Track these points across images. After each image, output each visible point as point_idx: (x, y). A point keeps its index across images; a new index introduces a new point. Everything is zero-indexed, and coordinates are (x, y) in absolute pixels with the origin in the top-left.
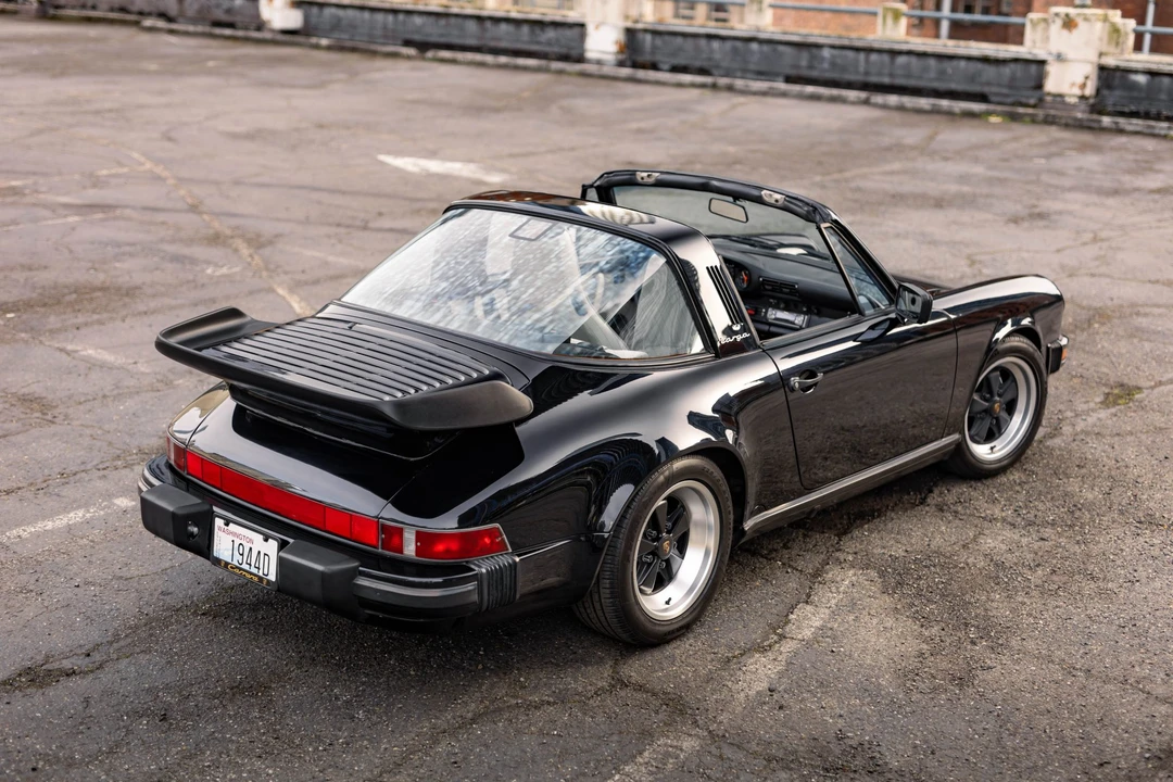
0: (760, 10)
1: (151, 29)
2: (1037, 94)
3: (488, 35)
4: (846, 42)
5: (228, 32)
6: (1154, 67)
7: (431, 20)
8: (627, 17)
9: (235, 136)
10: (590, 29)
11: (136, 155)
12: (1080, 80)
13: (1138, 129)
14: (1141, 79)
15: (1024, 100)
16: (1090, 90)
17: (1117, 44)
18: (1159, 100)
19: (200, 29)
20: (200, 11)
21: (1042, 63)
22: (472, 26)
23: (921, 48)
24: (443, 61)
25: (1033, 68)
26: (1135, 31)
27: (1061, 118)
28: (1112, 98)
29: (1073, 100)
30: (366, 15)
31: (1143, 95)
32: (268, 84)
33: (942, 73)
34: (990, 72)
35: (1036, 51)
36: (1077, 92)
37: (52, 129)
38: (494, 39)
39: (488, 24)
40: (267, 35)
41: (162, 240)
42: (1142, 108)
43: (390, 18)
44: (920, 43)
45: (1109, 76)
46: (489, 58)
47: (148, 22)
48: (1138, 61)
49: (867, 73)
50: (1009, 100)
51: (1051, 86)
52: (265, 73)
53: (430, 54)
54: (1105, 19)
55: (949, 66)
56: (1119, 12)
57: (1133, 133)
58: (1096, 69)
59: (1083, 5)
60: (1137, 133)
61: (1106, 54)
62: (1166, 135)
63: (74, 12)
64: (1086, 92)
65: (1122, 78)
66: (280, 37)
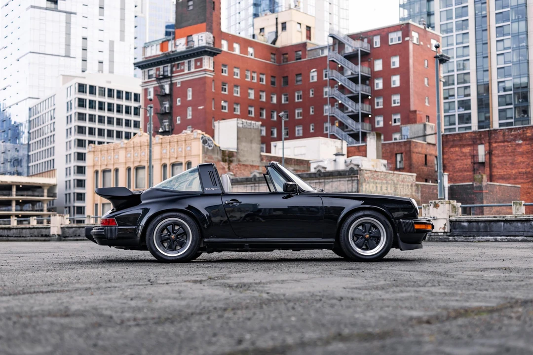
6: (470, 219)
12: (444, 226)
13: (462, 240)
14: (466, 224)
16: (447, 229)
17: (455, 212)
26: (460, 207)
27: (434, 239)
28: (457, 231)
29: (441, 234)
31: (467, 230)
35: (426, 218)
36: (443, 231)
42: (468, 235)
45: (454, 224)
48: (463, 218)
54: (450, 203)
56: (456, 201)
57: (460, 241)
58: (449, 221)
59: (441, 199)
60: (462, 241)
61: (451, 216)
62: (472, 241)
63: (72, 238)
64: (446, 231)
65: (458, 224)
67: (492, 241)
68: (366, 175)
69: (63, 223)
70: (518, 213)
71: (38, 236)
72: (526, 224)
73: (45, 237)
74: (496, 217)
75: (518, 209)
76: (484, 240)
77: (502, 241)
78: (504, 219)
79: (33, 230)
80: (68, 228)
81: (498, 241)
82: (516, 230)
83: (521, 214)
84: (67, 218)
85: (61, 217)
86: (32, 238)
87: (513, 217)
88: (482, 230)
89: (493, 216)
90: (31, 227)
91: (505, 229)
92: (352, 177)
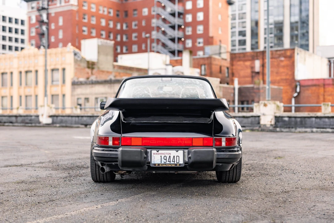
1: (7, 126)
2: (259, 125)
5: (30, 125)
6: (290, 115)
7: (88, 118)
12: (270, 120)
13: (287, 130)
14: (287, 119)
16: (273, 123)
17: (279, 110)
18: (292, 124)
19: (22, 124)
20: (22, 121)
21: (259, 117)
25: (257, 118)
26: (283, 106)
28: (280, 124)
29: (269, 126)
30: (70, 118)
31: (287, 123)
34: (246, 120)
35: (257, 114)
36: (269, 123)
40: (41, 125)
43: (77, 118)
45: (278, 119)
47: (6, 124)
48: (285, 114)
51: (262, 122)
54: (275, 103)
56: (279, 102)
58: (274, 117)
59: (269, 100)
61: (276, 113)
65: (281, 119)
66: (45, 125)
67: (309, 133)
70: (326, 112)
72: (331, 120)
74: (310, 115)
75: (326, 109)
76: (303, 131)
77: (317, 132)
78: (316, 116)
82: (324, 124)
83: (328, 112)
87: (322, 114)
88: (299, 123)
91: (316, 123)
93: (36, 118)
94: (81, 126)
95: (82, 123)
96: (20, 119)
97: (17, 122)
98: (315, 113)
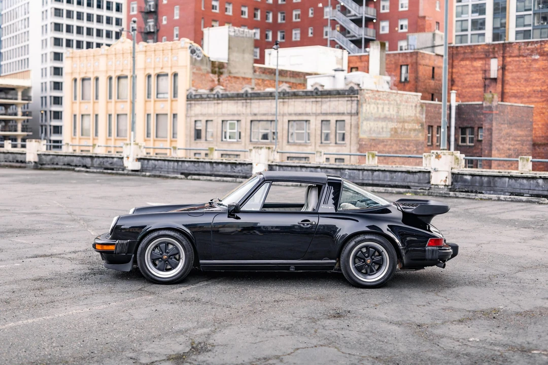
0: (321, 155)
1: (79, 171)
2: (429, 185)
3: (214, 169)
4: (354, 167)
5: (109, 171)
6: (473, 173)
7: (192, 163)
8: (269, 160)
9: (94, 198)
10: (254, 165)
11: (55, 202)
12: (445, 179)
13: (464, 196)
14: (468, 178)
15: (424, 188)
16: (449, 182)
17: (458, 164)
18: (476, 186)
19: (98, 170)
20: (99, 164)
21: (429, 172)
22: (208, 166)
23: (383, 169)
24: (195, 179)
25: (427, 174)
26: (464, 159)
27: (434, 193)
28: (458, 185)
29: (442, 187)
30: (166, 163)
31: (470, 184)
32: (118, 186)
33: (392, 178)
34: (410, 177)
35: (426, 168)
36: (444, 184)
37: (25, 196)
38: (217, 171)
39: (214, 165)
40: (125, 172)
41: (55, 220)
42: (470, 190)
43: (176, 164)
44: (382, 167)
45: (456, 177)
46: (213, 178)
47: (77, 169)
48: (466, 171)
49: (363, 179)
50: (420, 188)
51: (433, 182)
52: (118, 183)
53: (189, 177)
54: (453, 155)
55: (394, 175)
56: (459, 152)
57: (462, 198)
58: (450, 174)
59: (444, 149)
60: (463, 198)
61: (454, 168)
62: (474, 198)
63: (49, 166)
64: (447, 184)
65: (461, 177)
66: (130, 172)
67: (495, 200)
68: (367, 95)
69: (39, 149)
70: (524, 170)
71: (13, 162)
72: (532, 182)
73: (20, 163)
74: (501, 172)
75: (524, 165)
76: (487, 198)
77: (506, 200)
78: (509, 175)
79: (7, 155)
80: (45, 155)
81: (501, 200)
82: (521, 188)
83: (527, 170)
84: (44, 145)
85: (37, 143)
86: (6, 164)
87: (519, 173)
88: (486, 185)
89: (498, 171)
90: (5, 151)
91: (509, 185)
92: (351, 97)
93: (120, 160)
94: (179, 176)
95: (183, 171)
96: (97, 162)
97: (92, 166)
98: (509, 171)
